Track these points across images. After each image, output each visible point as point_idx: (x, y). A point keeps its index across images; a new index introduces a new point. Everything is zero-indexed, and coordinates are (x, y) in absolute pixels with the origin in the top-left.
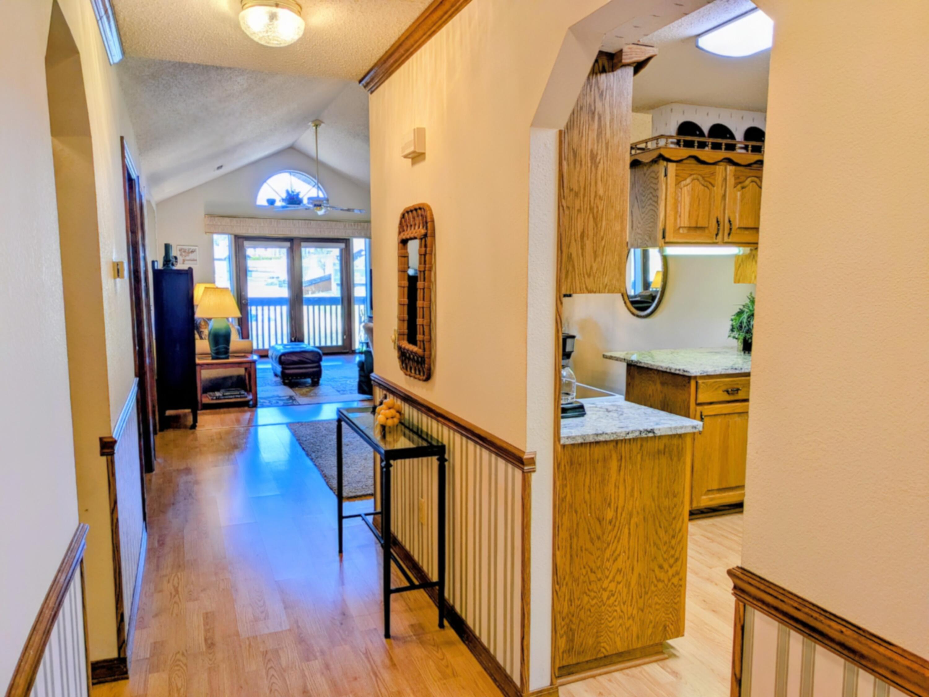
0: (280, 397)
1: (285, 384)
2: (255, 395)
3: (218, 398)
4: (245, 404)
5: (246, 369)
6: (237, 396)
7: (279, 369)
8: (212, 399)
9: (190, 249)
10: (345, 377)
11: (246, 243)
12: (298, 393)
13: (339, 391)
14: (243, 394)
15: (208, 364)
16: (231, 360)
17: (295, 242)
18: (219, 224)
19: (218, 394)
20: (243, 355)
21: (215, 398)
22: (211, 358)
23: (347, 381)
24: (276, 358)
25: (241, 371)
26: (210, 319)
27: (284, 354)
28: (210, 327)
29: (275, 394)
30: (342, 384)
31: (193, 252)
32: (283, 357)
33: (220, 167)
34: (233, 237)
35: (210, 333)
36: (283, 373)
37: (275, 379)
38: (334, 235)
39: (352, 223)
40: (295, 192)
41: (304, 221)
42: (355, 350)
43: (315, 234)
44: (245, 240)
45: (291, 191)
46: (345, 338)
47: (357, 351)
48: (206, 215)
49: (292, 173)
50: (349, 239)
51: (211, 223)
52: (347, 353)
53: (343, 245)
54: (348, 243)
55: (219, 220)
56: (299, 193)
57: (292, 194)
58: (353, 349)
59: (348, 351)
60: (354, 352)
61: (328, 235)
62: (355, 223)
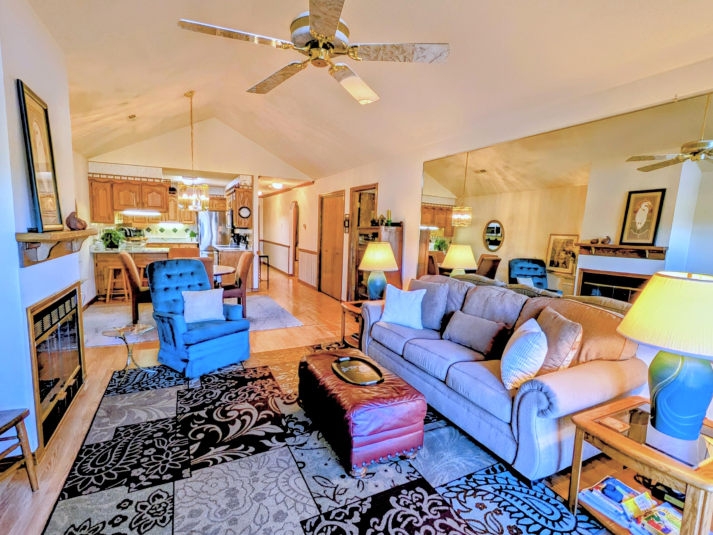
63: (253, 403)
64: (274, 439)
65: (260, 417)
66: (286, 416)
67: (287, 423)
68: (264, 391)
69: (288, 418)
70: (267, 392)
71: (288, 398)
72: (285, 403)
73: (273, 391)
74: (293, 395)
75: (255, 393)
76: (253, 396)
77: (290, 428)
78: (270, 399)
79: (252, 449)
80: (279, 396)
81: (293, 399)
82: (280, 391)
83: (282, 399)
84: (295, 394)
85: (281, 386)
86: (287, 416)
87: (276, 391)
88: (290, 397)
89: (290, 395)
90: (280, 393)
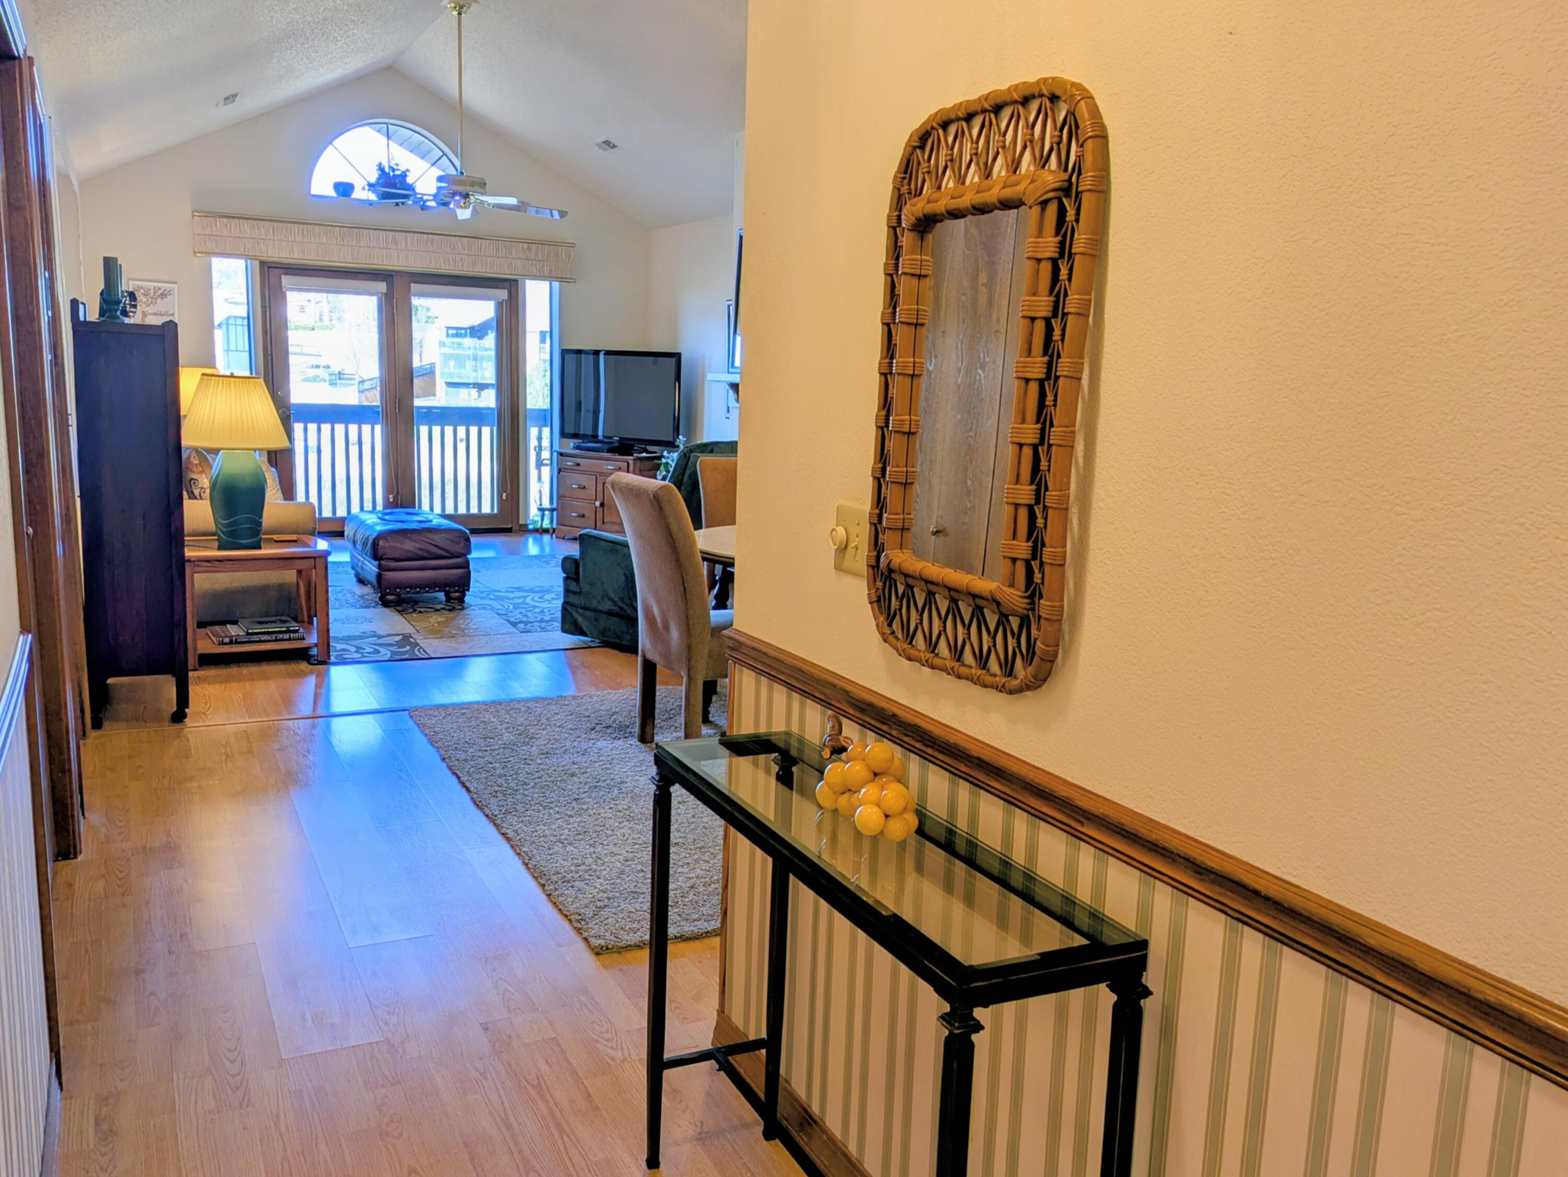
0: (380, 637)
1: (385, 604)
2: (325, 633)
3: (234, 642)
4: (302, 655)
5: (300, 572)
6: (281, 636)
7: (371, 568)
8: (223, 644)
9: (159, 289)
10: (520, 589)
11: (286, 280)
12: (420, 625)
13: (514, 624)
14: (296, 631)
15: (208, 560)
16: (266, 551)
17: (398, 282)
18: (225, 233)
19: (233, 630)
20: (294, 537)
21: (227, 640)
22: (216, 544)
23: (526, 597)
24: (365, 544)
25: (290, 576)
26: (216, 451)
27: (382, 536)
28: (215, 470)
29: (368, 627)
30: (516, 606)
31: (163, 295)
32: (381, 543)
33: (230, 99)
34: (257, 264)
35: (213, 486)
36: (379, 577)
37: (359, 590)
38: (483, 270)
39: (526, 246)
40: (398, 170)
41: (419, 235)
42: (526, 525)
43: (443, 267)
44: (285, 274)
45: (390, 167)
46: (504, 498)
47: (531, 527)
48: (197, 212)
49: (390, 126)
50: (516, 281)
51: (208, 231)
52: (509, 530)
53: (503, 294)
54: (513, 290)
55: (226, 225)
56: (407, 173)
57: (392, 174)
58: (521, 522)
59: (510, 526)
60: (525, 529)
61: (471, 269)
62: (530, 245)
63: (536, 607)
64: (504, 591)
65: (522, 600)
70: (517, 613)
72: (490, 605)
73: (508, 613)
75: (535, 612)
78: (510, 608)
79: (526, 588)
80: (499, 609)
82: (496, 612)
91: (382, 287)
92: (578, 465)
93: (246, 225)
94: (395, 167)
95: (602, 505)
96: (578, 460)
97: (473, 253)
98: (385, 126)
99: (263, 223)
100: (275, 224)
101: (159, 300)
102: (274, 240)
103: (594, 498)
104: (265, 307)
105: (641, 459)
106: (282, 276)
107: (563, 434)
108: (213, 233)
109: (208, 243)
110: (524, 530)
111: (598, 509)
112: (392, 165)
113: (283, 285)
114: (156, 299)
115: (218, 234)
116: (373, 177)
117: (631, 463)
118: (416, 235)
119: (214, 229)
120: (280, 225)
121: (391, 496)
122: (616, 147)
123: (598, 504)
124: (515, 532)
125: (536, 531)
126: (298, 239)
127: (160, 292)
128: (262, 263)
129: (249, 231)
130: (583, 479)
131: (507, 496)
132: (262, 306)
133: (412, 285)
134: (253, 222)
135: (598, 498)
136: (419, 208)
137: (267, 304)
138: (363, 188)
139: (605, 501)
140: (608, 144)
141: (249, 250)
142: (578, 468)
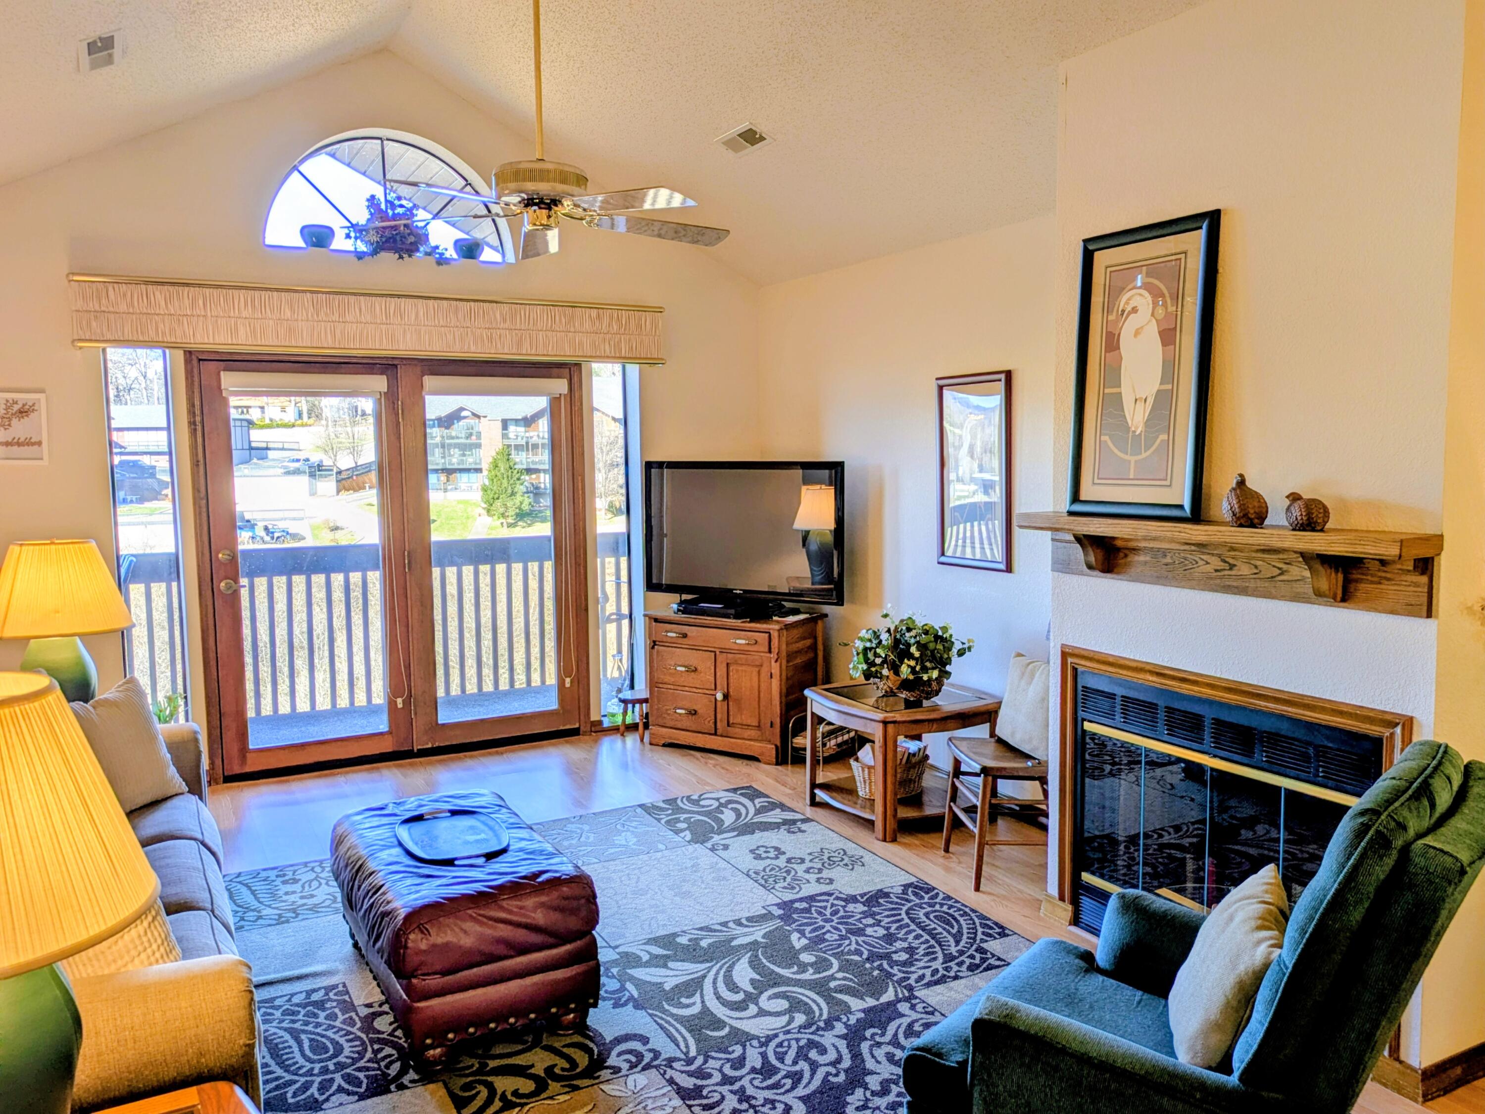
10: (673, 946)
11: (229, 380)
17: (405, 375)
18: (123, 307)
23: (698, 982)
27: (414, 922)
30: (700, 1039)
31: (24, 412)
32: (413, 939)
33: (100, 48)
34: (180, 355)
38: (533, 352)
39: (594, 313)
40: (402, 206)
41: (436, 303)
42: (600, 723)
43: (473, 349)
44: (226, 369)
45: (386, 201)
46: (568, 685)
47: (606, 723)
48: (73, 274)
49: (385, 142)
50: (578, 365)
51: (93, 305)
52: (575, 732)
53: (560, 386)
54: (575, 379)
55: (125, 295)
56: (415, 212)
57: (390, 212)
58: (594, 717)
59: (577, 726)
60: (598, 728)
61: (514, 351)
62: (601, 311)
63: (741, 1038)
64: (645, 957)
65: (697, 998)
66: (630, 1006)
67: (623, 988)
68: (727, 1080)
69: (624, 999)
70: (717, 1077)
71: (640, 1056)
72: (645, 1040)
73: (700, 1082)
74: (625, 1066)
75: (753, 1070)
76: (754, 1059)
77: (613, 977)
78: (693, 1052)
79: (683, 940)
80: (670, 1061)
81: (619, 1055)
82: (671, 1081)
83: (656, 1054)
84: (616, 1070)
85: (677, 1102)
86: (625, 1004)
87: (688, 1082)
88: (634, 1059)
89: (633, 1066)
90: (670, 1073)
91: (380, 383)
92: (685, 636)
93: (158, 294)
94: (397, 202)
95: (726, 697)
96: (685, 629)
97: (518, 327)
98: (379, 142)
99: (186, 289)
100: (207, 291)
101: (15, 421)
102: (205, 316)
103: (713, 687)
104: (194, 423)
105: (788, 627)
106: (222, 373)
107: (652, 586)
108: (103, 309)
109: (94, 324)
110: (598, 730)
111: (719, 704)
112: (389, 198)
113: (223, 387)
114: (10, 420)
115: (111, 309)
116: (361, 216)
117: (775, 635)
118: (431, 302)
119: (104, 301)
120: (215, 292)
121: (399, 701)
122: (762, 139)
123: (719, 696)
124: (585, 734)
125: (615, 730)
126: (244, 314)
127: (16, 408)
128: (189, 354)
129: (163, 303)
130: (693, 658)
131: (572, 682)
132: (190, 423)
133: (426, 379)
134: (171, 288)
135: (719, 687)
136: (434, 261)
137: (198, 419)
138: (348, 236)
139: (731, 690)
140: (751, 137)
141: (164, 333)
142: (685, 641)
